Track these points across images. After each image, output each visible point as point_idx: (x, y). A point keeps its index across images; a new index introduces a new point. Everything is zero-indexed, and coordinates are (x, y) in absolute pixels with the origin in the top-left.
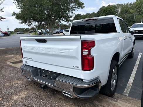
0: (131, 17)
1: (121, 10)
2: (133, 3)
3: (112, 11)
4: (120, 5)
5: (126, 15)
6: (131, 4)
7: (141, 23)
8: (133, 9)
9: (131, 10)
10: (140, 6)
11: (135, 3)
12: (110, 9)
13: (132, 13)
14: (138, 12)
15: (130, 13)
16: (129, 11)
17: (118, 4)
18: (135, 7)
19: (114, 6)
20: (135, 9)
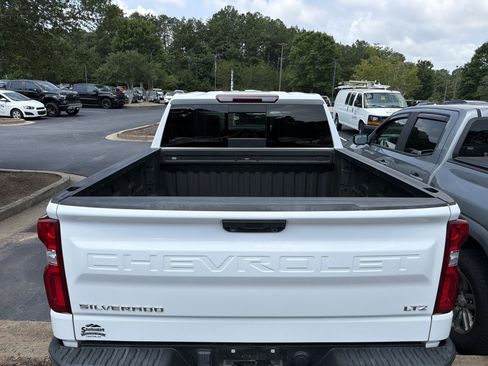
0: (204, 62)
1: (174, 36)
2: (205, 22)
3: (152, 36)
4: (171, 21)
5: (189, 54)
6: (199, 24)
7: (230, 90)
8: (207, 40)
9: (203, 44)
10: (225, 35)
11: (211, 22)
12: (144, 30)
13: (205, 53)
14: (220, 51)
15: (200, 51)
16: (196, 44)
17: (164, 17)
18: (211, 34)
19: (151, 20)
20: (212, 40)
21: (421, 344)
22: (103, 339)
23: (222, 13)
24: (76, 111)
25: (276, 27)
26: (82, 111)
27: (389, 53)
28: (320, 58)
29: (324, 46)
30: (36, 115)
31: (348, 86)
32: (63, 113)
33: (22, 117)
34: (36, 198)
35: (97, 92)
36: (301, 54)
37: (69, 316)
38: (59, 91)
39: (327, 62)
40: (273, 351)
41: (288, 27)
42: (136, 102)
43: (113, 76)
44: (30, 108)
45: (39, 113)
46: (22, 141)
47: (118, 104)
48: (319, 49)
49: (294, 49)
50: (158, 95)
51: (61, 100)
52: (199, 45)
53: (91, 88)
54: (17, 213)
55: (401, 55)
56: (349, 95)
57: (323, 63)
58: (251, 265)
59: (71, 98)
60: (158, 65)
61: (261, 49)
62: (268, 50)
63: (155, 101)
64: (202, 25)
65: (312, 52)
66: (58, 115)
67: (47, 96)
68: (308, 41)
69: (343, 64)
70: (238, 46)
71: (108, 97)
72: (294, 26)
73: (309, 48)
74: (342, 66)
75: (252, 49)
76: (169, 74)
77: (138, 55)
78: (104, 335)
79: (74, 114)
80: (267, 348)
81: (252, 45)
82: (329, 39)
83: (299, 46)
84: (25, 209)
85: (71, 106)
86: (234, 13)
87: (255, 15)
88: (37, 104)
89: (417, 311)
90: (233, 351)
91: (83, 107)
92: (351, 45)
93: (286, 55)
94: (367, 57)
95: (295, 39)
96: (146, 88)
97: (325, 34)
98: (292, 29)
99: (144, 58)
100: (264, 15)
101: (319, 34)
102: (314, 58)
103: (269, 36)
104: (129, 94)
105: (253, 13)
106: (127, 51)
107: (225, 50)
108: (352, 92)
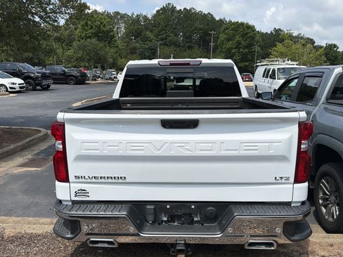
0: (149, 48)
1: (126, 28)
2: (150, 16)
3: (107, 28)
4: (123, 16)
5: (137, 42)
6: (145, 18)
8: (151, 31)
9: (148, 33)
10: (166, 27)
11: (155, 16)
12: (102, 23)
13: (150, 41)
14: (162, 39)
15: (146, 39)
16: (143, 34)
17: (117, 13)
18: (155, 26)
19: (107, 15)
20: (156, 30)
21: (288, 204)
22: (87, 199)
23: (163, 9)
24: (49, 86)
25: (207, 19)
26: (52, 86)
27: (302, 38)
28: (243, 43)
29: (247, 34)
30: (18, 89)
31: (265, 63)
32: (38, 87)
33: (7, 91)
34: (24, 145)
35: (64, 71)
36: (228, 40)
37: (67, 184)
38: (35, 71)
39: (249, 46)
40: (193, 207)
41: (217, 19)
42: (95, 80)
43: (77, 60)
44: (13, 84)
45: (20, 88)
46: (8, 107)
47: (81, 80)
48: (243, 36)
49: (223, 37)
50: (112, 74)
51: (37, 77)
52: (145, 35)
53: (59, 69)
54: (11, 155)
55: (312, 40)
56: (266, 69)
57: (246, 47)
58: (179, 148)
59: (44, 76)
60: (113, 50)
61: (195, 37)
62: (201, 37)
63: (110, 79)
64: (148, 19)
65: (237, 38)
66: (34, 89)
67: (26, 74)
68: (234, 29)
69: (262, 47)
70: (177, 35)
71: (73, 76)
72: (222, 18)
73: (234, 35)
74: (262, 49)
75: (188, 38)
76: (121, 58)
77: (97, 42)
78: (88, 196)
79: (46, 88)
80: (189, 204)
81: (188, 34)
82: (251, 28)
83: (227, 34)
84: (16, 152)
85: (45, 82)
86: (173, 8)
87: (190, 10)
88: (19, 81)
89: (283, 181)
90: (168, 207)
91: (54, 83)
92: (269, 32)
93: (215, 41)
94: (282, 41)
95: (223, 28)
96: (103, 68)
97: (247, 24)
98: (221, 20)
99: (101, 44)
100: (198, 10)
101: (242, 24)
102: (239, 43)
103: (202, 26)
104: (89, 74)
105: (188, 8)
106: (89, 40)
107: (166, 39)
108: (268, 67)
